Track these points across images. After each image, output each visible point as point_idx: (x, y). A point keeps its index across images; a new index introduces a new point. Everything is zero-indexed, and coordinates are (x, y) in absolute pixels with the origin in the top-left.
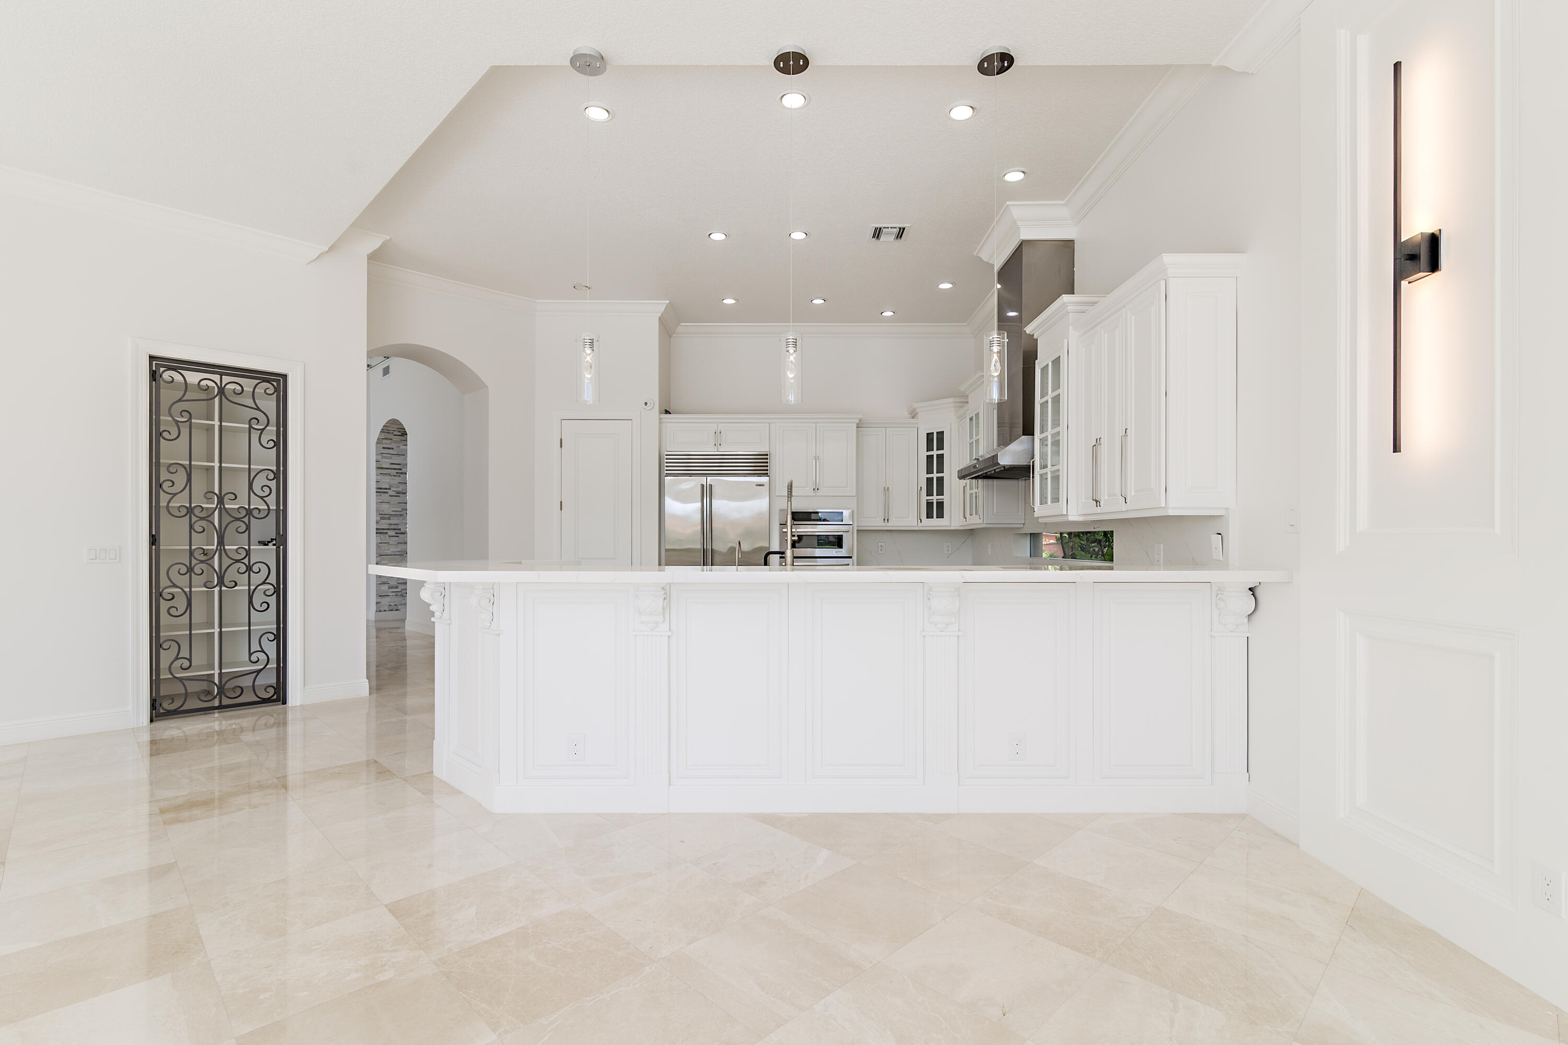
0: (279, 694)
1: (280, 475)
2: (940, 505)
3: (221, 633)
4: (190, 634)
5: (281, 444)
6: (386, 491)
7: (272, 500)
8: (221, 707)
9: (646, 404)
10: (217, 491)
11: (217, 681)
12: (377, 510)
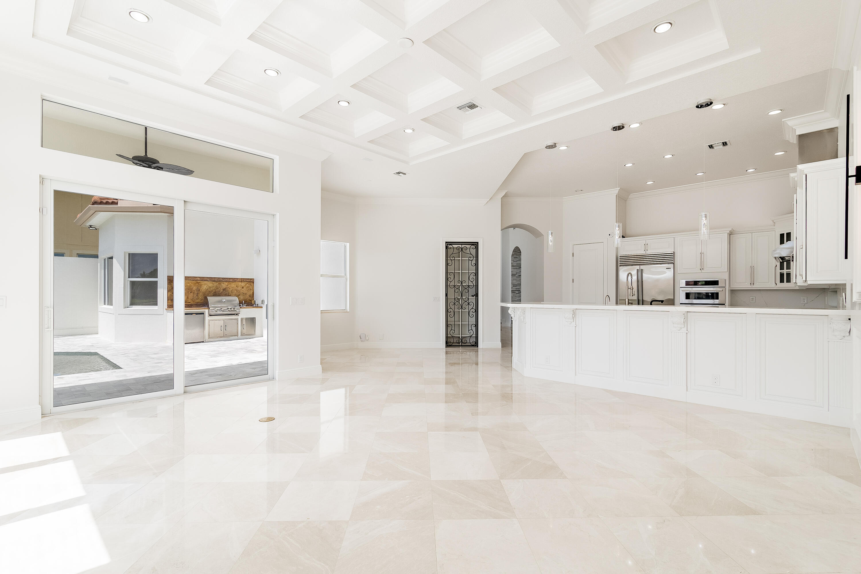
0: (476, 344)
1: (477, 274)
2: (789, 275)
3: (462, 324)
4: (455, 324)
5: (477, 265)
6: (515, 275)
7: (474, 282)
8: (462, 346)
9: (610, 235)
10: (461, 280)
11: (461, 338)
12: (512, 283)
